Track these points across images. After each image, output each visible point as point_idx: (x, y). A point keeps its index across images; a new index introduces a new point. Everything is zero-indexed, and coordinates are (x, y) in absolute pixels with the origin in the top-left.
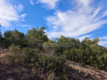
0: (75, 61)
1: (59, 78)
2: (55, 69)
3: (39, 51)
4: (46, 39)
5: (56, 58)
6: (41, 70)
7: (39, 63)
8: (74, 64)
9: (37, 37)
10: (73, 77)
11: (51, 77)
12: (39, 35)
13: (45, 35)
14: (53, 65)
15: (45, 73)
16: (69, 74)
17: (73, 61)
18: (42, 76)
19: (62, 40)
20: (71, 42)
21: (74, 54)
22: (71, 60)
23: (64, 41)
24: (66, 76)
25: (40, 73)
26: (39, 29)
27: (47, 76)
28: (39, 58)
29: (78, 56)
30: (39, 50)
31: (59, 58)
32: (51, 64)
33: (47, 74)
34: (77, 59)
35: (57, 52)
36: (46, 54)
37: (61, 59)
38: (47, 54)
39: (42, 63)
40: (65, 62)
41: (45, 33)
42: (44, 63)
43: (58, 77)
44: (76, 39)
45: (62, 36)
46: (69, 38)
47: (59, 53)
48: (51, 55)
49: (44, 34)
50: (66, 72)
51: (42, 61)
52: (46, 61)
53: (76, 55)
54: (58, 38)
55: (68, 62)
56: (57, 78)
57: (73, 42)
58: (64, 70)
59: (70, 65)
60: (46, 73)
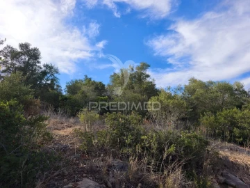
0: (235, 142)
1: (196, 182)
2: (183, 162)
3: (139, 121)
4: (152, 91)
5: (183, 135)
6: (149, 164)
7: (143, 148)
8: (231, 149)
9: (133, 88)
10: (234, 184)
11: (175, 180)
12: (136, 83)
13: (149, 82)
14: (176, 151)
15: (158, 170)
16: (222, 175)
17: (229, 141)
18: (153, 177)
19: (194, 91)
20: (219, 94)
21: (232, 124)
22: (223, 139)
23: (200, 91)
24: (214, 180)
25: (148, 170)
26: (135, 70)
27: (165, 178)
28: (141, 135)
29: (244, 128)
30: (139, 117)
31: (189, 135)
32: (172, 149)
33: (165, 172)
34: (239, 138)
35: (183, 119)
36: (157, 127)
37: (195, 137)
38: (160, 125)
39: (150, 147)
40: (207, 143)
41: (148, 76)
42: (155, 146)
43: (192, 180)
44: (232, 83)
45: (193, 81)
46: (211, 83)
47: (189, 124)
48: (169, 127)
49: (148, 79)
50: (213, 169)
51: (149, 143)
52: (158, 143)
53: (238, 127)
54: (183, 86)
55: (217, 146)
56: (190, 183)
57: (224, 94)
58: (207, 164)
59: (222, 153)
60: (162, 171)
